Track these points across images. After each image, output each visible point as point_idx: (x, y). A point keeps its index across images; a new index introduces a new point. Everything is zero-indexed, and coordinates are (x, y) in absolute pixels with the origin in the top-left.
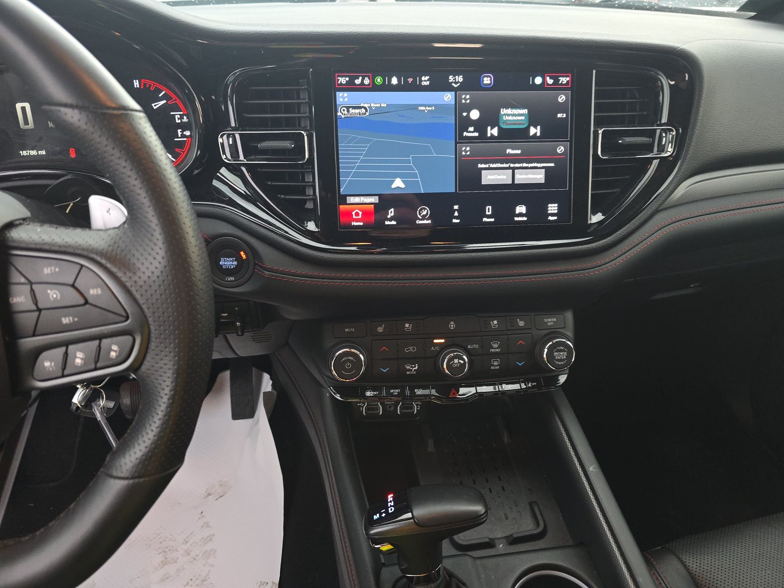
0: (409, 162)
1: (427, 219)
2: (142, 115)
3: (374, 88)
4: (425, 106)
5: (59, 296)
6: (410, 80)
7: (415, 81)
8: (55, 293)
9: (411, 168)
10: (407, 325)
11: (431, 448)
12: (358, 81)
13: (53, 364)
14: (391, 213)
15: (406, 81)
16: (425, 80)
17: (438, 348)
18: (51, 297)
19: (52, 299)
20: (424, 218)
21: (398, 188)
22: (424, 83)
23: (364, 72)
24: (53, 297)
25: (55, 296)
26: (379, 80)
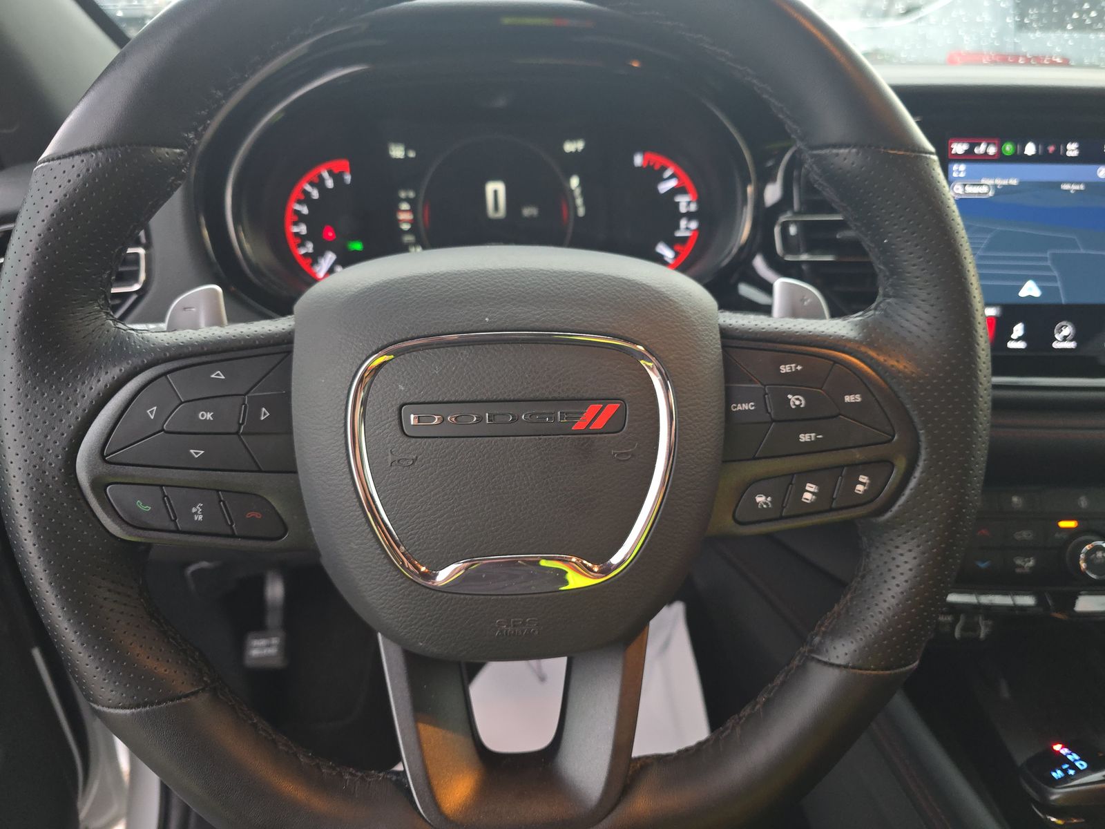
0: (1045, 259)
1: (1071, 341)
2: (935, 157)
3: (1000, 158)
4: (1071, 183)
5: (803, 402)
6: (1051, 149)
7: (1057, 150)
8: (798, 399)
9: (1047, 268)
10: (1015, 499)
11: (1005, 693)
12: (981, 149)
13: (769, 499)
14: (1019, 330)
15: (1046, 151)
16: (1072, 149)
17: (1065, 536)
18: (791, 403)
19: (793, 407)
20: (1065, 338)
21: (1030, 297)
22: (1069, 154)
23: (990, 138)
24: (795, 405)
25: (797, 403)
26: (1008, 148)
